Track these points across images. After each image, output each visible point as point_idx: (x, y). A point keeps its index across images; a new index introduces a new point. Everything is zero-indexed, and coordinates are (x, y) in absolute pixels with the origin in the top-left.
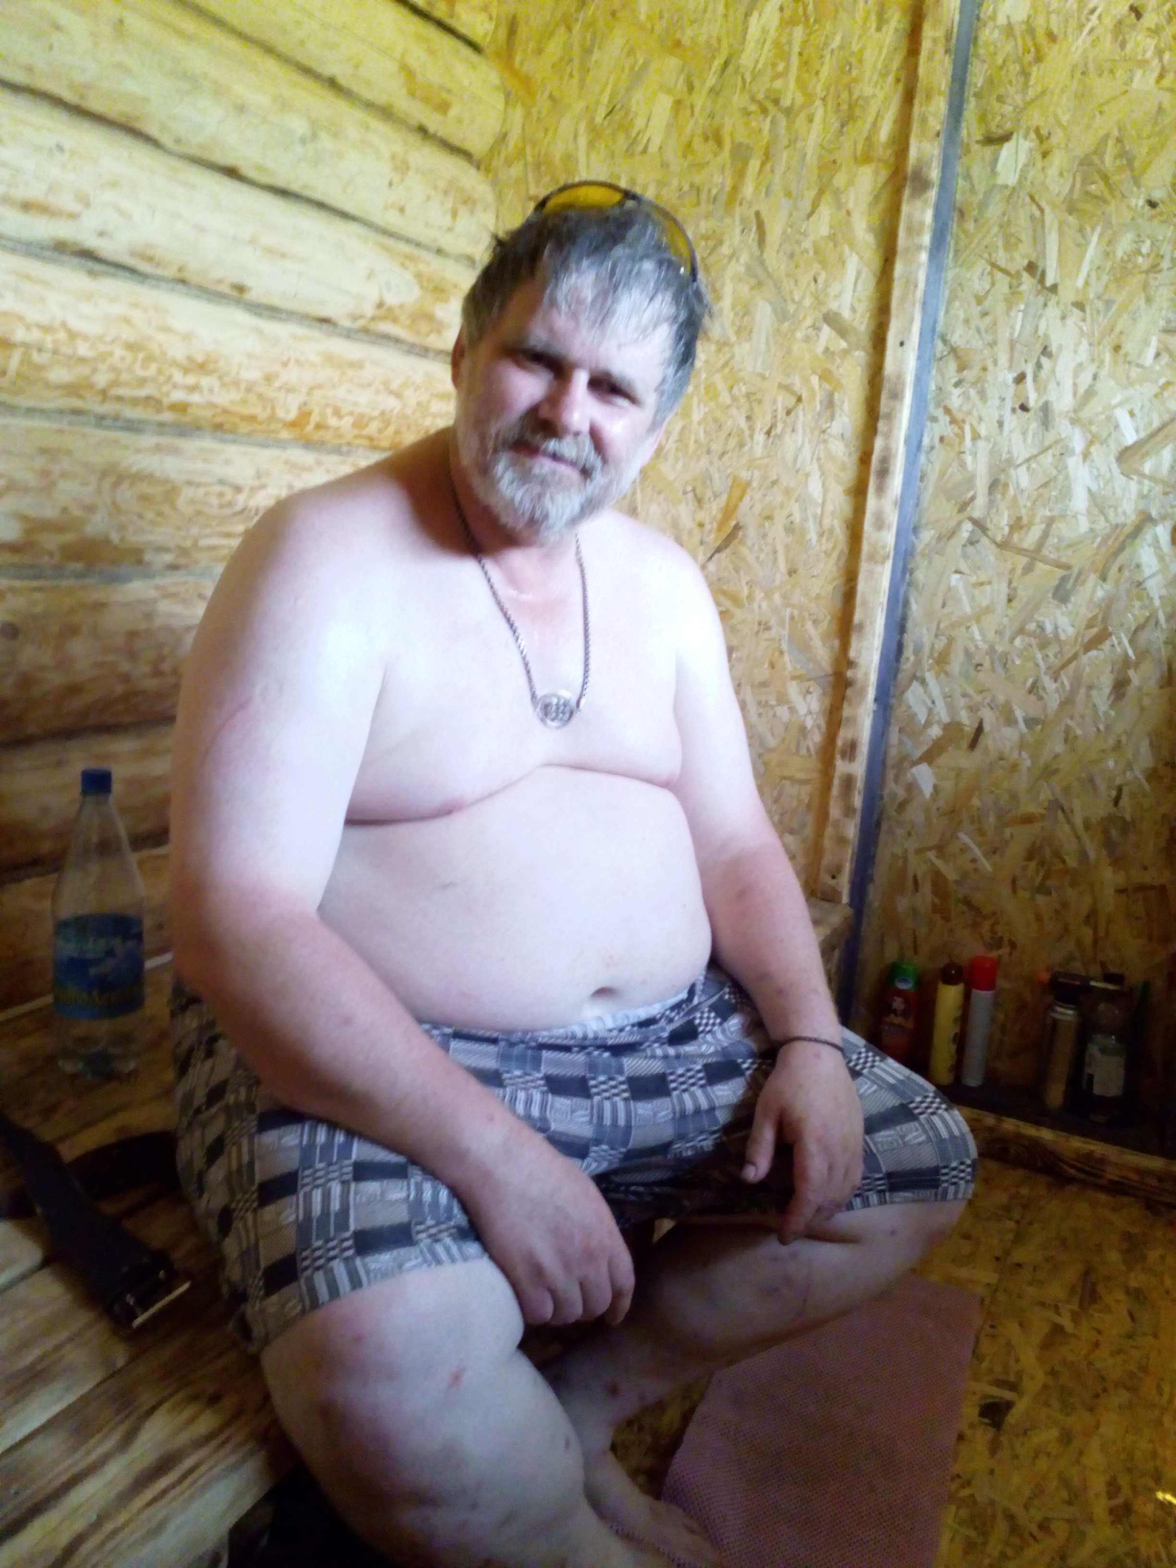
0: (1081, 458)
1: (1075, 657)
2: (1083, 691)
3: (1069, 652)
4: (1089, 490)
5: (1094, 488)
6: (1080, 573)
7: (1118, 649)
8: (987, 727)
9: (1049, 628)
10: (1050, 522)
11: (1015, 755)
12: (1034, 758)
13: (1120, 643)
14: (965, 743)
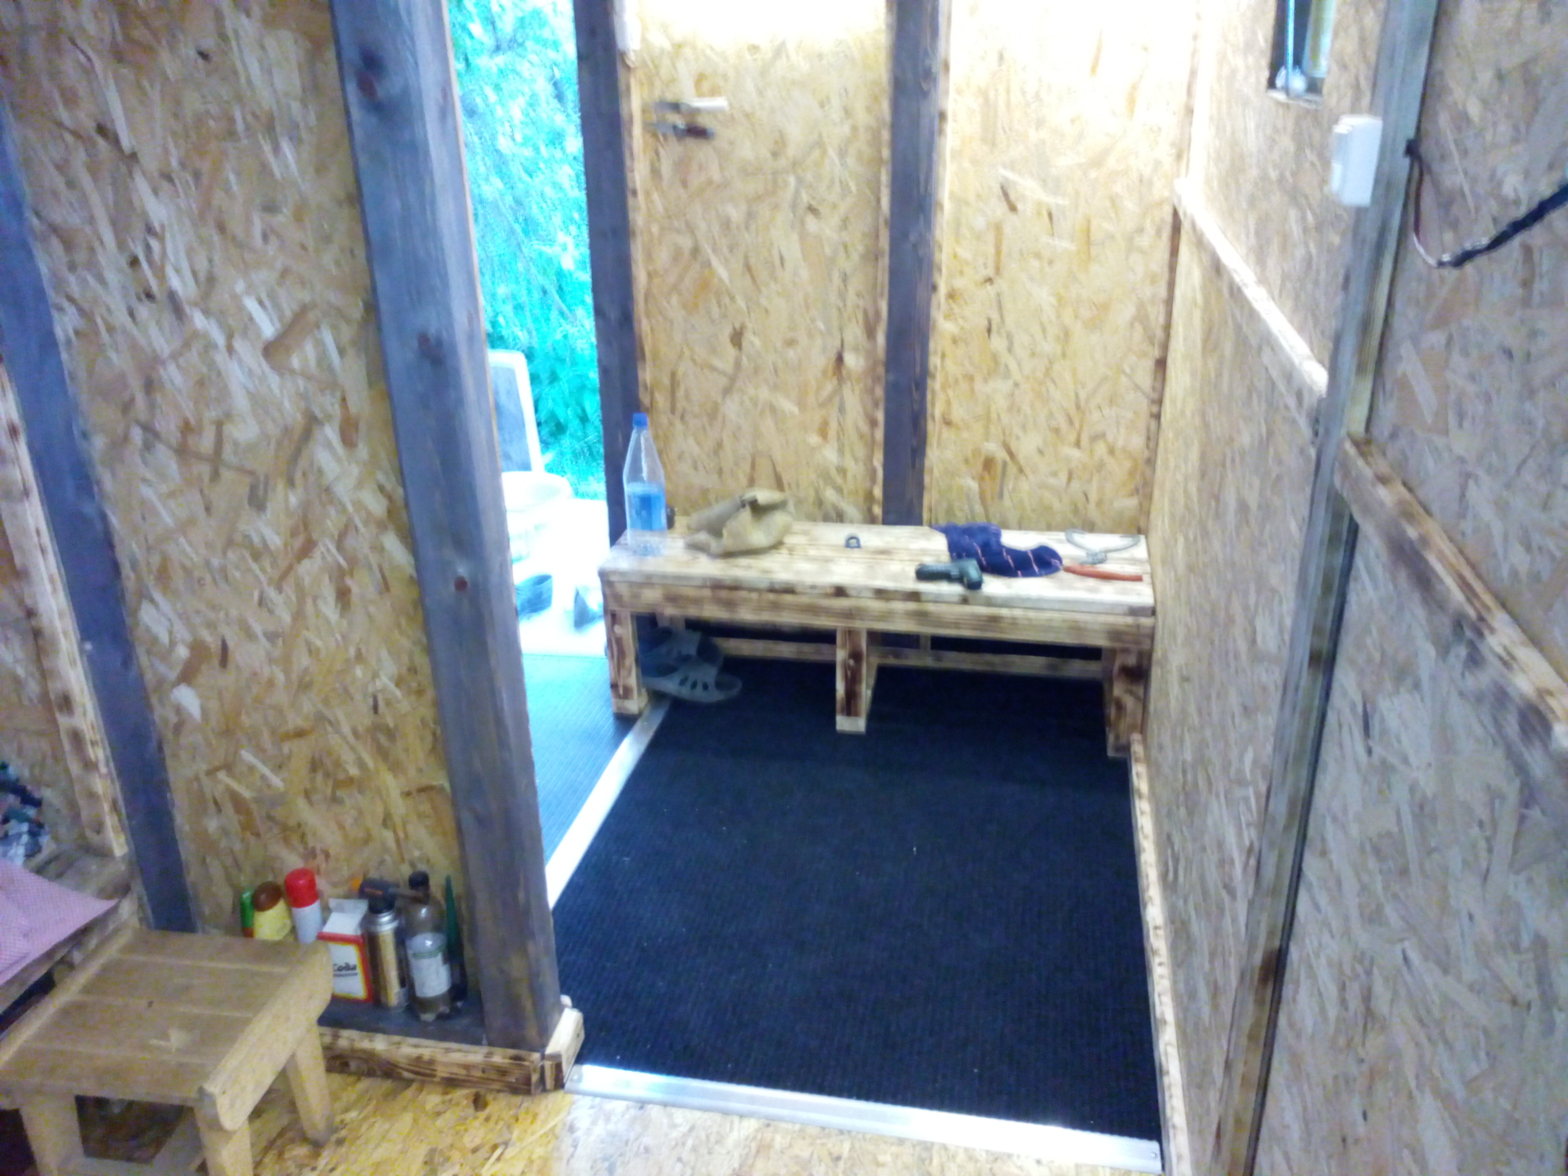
0: (226, 354)
1: (290, 568)
2: (309, 601)
3: (283, 564)
4: (246, 388)
5: (251, 386)
6: (267, 478)
7: (329, 559)
8: (231, 644)
9: (256, 540)
10: (219, 425)
11: (266, 671)
12: (287, 672)
13: (328, 550)
14: (216, 662)
